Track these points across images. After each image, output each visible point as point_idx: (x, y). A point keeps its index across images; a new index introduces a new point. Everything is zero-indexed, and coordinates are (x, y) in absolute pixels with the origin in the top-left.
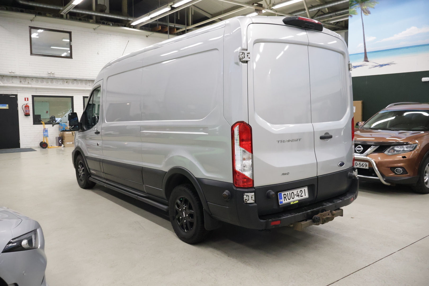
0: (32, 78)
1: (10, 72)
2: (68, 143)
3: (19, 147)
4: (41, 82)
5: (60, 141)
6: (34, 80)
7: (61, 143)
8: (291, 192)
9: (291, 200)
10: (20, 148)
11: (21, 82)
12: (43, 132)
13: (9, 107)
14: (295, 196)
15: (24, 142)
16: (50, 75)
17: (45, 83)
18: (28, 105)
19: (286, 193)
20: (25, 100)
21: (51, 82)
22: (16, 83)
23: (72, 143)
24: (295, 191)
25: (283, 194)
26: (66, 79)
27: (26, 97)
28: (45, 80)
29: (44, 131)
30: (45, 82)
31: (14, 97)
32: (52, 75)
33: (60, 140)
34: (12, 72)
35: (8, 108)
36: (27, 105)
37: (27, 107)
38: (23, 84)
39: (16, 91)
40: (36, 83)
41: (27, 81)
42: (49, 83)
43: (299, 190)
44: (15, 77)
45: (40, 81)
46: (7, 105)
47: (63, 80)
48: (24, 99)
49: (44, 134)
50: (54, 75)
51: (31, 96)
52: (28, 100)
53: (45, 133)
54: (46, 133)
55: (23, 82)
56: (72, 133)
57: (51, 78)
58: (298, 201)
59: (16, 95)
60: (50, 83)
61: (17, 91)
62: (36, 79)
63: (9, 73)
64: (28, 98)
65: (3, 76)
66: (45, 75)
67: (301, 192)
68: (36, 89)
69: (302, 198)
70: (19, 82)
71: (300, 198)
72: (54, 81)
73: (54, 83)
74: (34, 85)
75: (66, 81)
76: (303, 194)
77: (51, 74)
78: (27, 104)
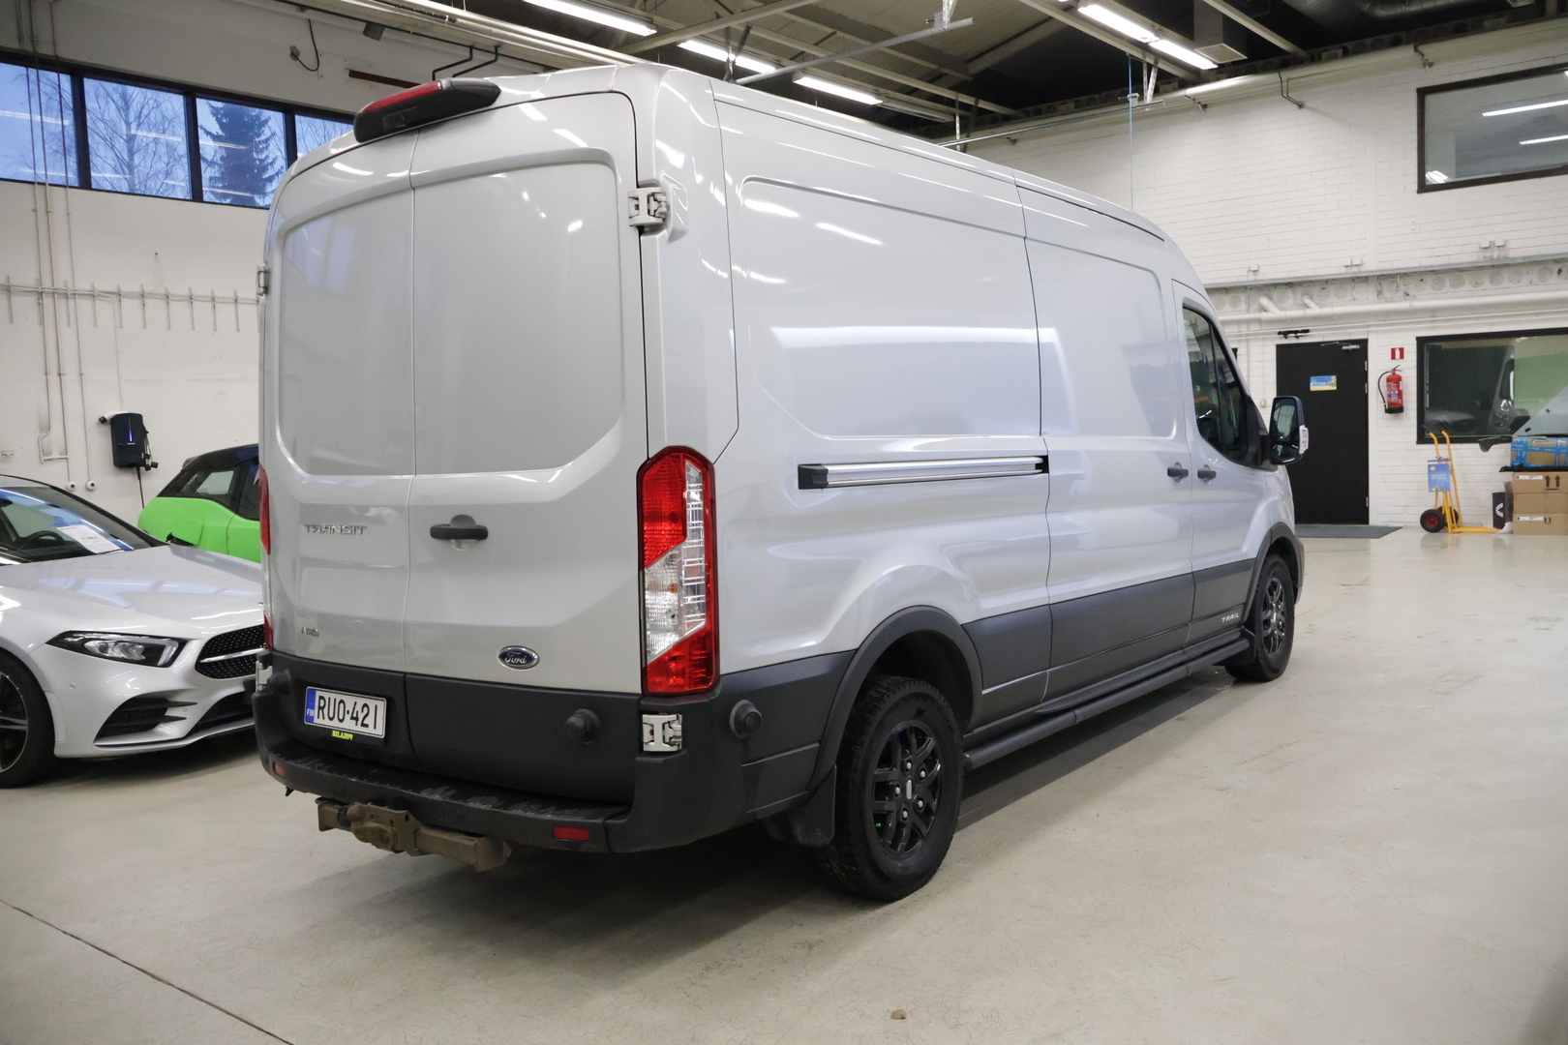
0: (1419, 275)
1: (1346, 266)
2: (1527, 518)
3: (1365, 519)
4: (1453, 286)
5: (1500, 510)
6: (1429, 279)
7: (1501, 515)
8: (339, 697)
9: (335, 723)
10: (1368, 523)
11: (1380, 293)
12: (1430, 472)
13: (1338, 383)
14: (348, 717)
15: (1380, 507)
16: (1488, 254)
17: (1467, 286)
18: (1397, 373)
19: (326, 695)
20: (1393, 357)
21: (1492, 282)
22: (1365, 301)
23: (1541, 518)
24: (350, 700)
25: (318, 694)
26: (1556, 261)
27: (1397, 346)
28: (1466, 277)
29: (1433, 469)
30: (1470, 283)
31: (1354, 350)
32: (1496, 254)
33: (1501, 506)
34: (1352, 265)
35: (1335, 388)
36: (1394, 374)
37: (1394, 380)
38: (1387, 302)
39: (1363, 327)
40: (1433, 291)
41: (1403, 288)
42: (1483, 287)
43: (361, 701)
44: (1364, 279)
45: (1448, 283)
46: (1334, 379)
47: (1541, 267)
48: (1390, 352)
49: (1430, 478)
50: (1503, 253)
51: (1415, 342)
52: (1402, 357)
53: (1433, 477)
54: (1441, 477)
55: (1387, 294)
56: (1547, 478)
57: (1493, 266)
58: (351, 737)
59: (1364, 343)
60: (1487, 284)
61: (1368, 326)
62: (1434, 276)
63: (1343, 270)
64: (1402, 350)
65: (1327, 281)
66: (1467, 256)
67: (365, 709)
68: (1433, 312)
69: (364, 729)
70: (1373, 295)
71: (359, 729)
72: (1505, 274)
73: (1506, 283)
74: (1427, 298)
75: (1556, 268)
76: (369, 721)
77: (1496, 248)
78: (1394, 370)
